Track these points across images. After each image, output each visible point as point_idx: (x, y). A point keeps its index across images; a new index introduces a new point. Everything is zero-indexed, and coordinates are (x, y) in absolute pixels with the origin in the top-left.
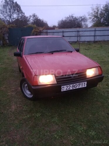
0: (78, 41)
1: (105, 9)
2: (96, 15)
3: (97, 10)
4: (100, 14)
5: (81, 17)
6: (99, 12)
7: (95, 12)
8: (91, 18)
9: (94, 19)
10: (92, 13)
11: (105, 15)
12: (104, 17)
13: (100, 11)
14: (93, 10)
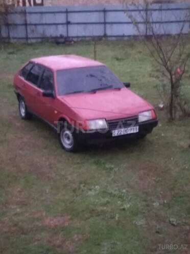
0: (105, 36)
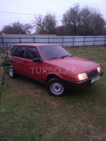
1: (47, 19)
2: (39, 23)
3: (39, 19)
4: (43, 23)
5: (27, 24)
6: (42, 22)
7: (38, 21)
8: (35, 26)
9: (37, 27)
10: (36, 22)
11: (47, 25)
12: (46, 26)
13: (42, 20)
14: (36, 19)
